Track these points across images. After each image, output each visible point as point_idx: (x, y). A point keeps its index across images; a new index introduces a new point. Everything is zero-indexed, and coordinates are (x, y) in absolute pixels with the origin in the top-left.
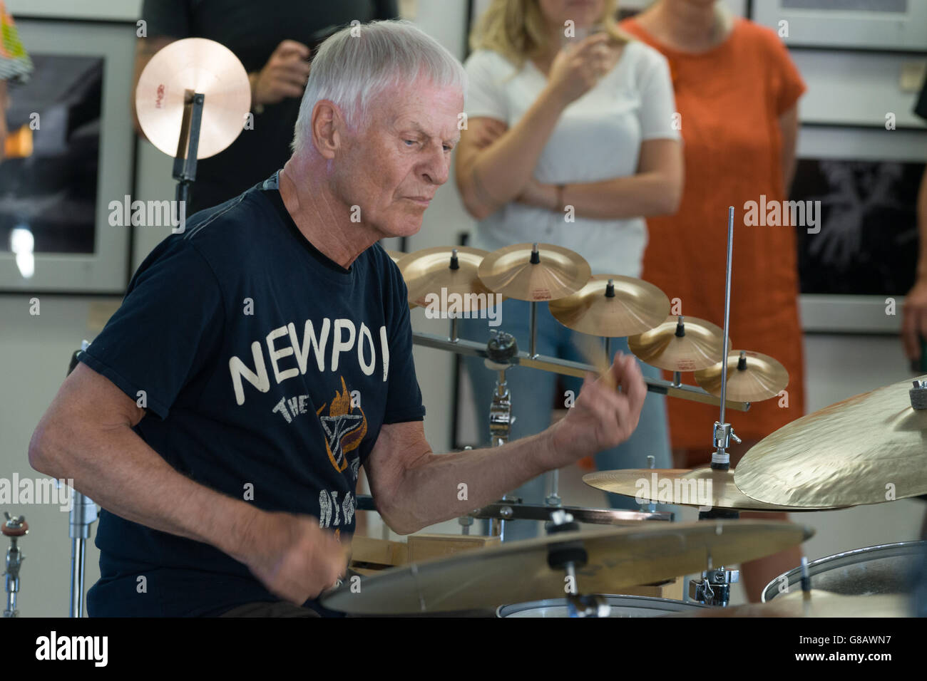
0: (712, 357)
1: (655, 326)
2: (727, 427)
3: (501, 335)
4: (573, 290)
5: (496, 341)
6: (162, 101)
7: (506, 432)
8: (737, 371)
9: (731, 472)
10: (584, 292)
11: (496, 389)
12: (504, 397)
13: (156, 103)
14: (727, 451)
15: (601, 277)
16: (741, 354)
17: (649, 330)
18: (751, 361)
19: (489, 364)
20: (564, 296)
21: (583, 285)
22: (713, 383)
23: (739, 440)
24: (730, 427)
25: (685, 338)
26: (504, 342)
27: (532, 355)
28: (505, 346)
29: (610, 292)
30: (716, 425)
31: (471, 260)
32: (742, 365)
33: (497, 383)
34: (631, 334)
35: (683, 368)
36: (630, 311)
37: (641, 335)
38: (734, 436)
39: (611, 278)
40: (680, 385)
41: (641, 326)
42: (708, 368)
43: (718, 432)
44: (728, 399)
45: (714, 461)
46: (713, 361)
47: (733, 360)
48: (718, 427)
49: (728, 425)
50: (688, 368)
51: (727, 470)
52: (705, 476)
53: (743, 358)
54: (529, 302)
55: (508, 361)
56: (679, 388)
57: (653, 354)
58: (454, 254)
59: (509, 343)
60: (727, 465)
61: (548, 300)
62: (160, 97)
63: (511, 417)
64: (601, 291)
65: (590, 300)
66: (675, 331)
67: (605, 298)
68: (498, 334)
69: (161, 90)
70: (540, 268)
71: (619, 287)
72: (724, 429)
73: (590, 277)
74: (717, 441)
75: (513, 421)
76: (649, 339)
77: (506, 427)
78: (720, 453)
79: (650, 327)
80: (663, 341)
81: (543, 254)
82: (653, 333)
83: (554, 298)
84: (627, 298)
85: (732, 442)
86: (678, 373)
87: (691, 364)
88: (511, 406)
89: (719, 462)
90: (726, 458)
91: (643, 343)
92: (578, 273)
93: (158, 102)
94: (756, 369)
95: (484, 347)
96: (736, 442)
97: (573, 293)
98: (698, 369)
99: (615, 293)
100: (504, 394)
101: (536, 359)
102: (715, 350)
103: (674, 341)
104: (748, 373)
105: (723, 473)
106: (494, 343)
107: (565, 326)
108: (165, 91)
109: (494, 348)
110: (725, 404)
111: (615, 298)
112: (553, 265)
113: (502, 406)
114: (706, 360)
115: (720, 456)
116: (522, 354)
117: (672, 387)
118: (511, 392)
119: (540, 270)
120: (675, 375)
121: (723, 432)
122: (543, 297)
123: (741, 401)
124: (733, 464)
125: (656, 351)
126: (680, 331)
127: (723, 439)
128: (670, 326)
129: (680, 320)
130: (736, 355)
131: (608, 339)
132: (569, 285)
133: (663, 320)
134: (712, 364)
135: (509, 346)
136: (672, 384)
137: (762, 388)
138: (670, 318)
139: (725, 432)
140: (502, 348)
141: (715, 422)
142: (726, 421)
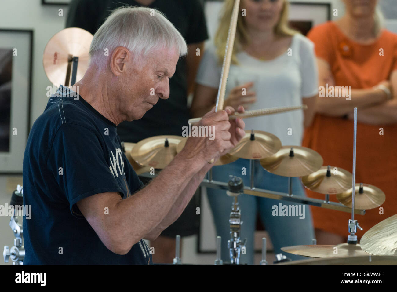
0: (346, 187)
1: (315, 171)
2: (355, 222)
3: (235, 178)
4: (271, 153)
5: (232, 181)
6: (57, 61)
7: (238, 229)
8: (358, 194)
9: (358, 245)
10: (278, 155)
11: (233, 207)
12: (237, 210)
13: (53, 62)
14: (356, 234)
15: (287, 147)
16: (360, 185)
17: (312, 173)
18: (365, 188)
19: (229, 193)
20: (268, 156)
21: (277, 150)
22: (347, 200)
23: (361, 229)
24: (357, 222)
25: (331, 178)
26: (237, 182)
27: (251, 188)
28: (237, 183)
29: (292, 154)
30: (349, 221)
32: (361, 191)
33: (233, 204)
34: (303, 175)
35: (331, 193)
36: (302, 164)
37: (308, 176)
38: (359, 227)
39: (292, 147)
40: (329, 202)
41: (308, 171)
42: (344, 192)
43: (351, 224)
44: (355, 208)
45: (349, 239)
46: (346, 189)
47: (357, 188)
48: (351, 222)
49: (356, 221)
50: (333, 192)
51: (356, 244)
52: (345, 247)
53: (362, 187)
55: (238, 191)
56: (328, 204)
57: (314, 186)
59: (239, 182)
60: (356, 242)
61: (260, 158)
62: (56, 59)
64: (287, 154)
65: (281, 158)
66: (325, 174)
67: (289, 157)
68: (233, 178)
69: (56, 55)
70: (255, 143)
71: (296, 151)
72: (354, 223)
73: (280, 147)
74: (350, 229)
75: (242, 223)
76: (312, 178)
77: (238, 226)
78: (352, 235)
79: (313, 172)
80: (320, 178)
81: (257, 135)
82: (314, 175)
83: (263, 157)
84: (300, 157)
85: (358, 229)
86: (328, 195)
87: (335, 191)
88: (241, 216)
89: (351, 240)
90: (355, 238)
91: (310, 180)
92: (275, 145)
93: (55, 61)
94: (368, 193)
95: (226, 184)
96: (360, 229)
97: (272, 155)
98: (338, 192)
99: (294, 155)
100: (237, 209)
101: (253, 190)
102: (347, 183)
103: (325, 179)
104: (364, 195)
105: (354, 245)
106: (231, 182)
107: (269, 171)
108: (58, 55)
109: (232, 185)
110: (354, 211)
111: (294, 157)
112: (262, 141)
113: (236, 216)
114: (342, 189)
115: (353, 237)
116: (246, 188)
117: (325, 203)
119: (255, 144)
120: (326, 196)
121: (353, 225)
122: (257, 157)
123: (361, 208)
124: (358, 241)
125: (316, 184)
126: (329, 174)
127: (353, 228)
128: (324, 171)
129: (328, 168)
130: (357, 186)
131: (291, 178)
132: (270, 151)
133: (319, 168)
134: (346, 190)
135: (239, 183)
136: (325, 202)
137: (372, 202)
138: (323, 167)
139: (354, 225)
140: (236, 185)
141: (348, 220)
142: (355, 219)
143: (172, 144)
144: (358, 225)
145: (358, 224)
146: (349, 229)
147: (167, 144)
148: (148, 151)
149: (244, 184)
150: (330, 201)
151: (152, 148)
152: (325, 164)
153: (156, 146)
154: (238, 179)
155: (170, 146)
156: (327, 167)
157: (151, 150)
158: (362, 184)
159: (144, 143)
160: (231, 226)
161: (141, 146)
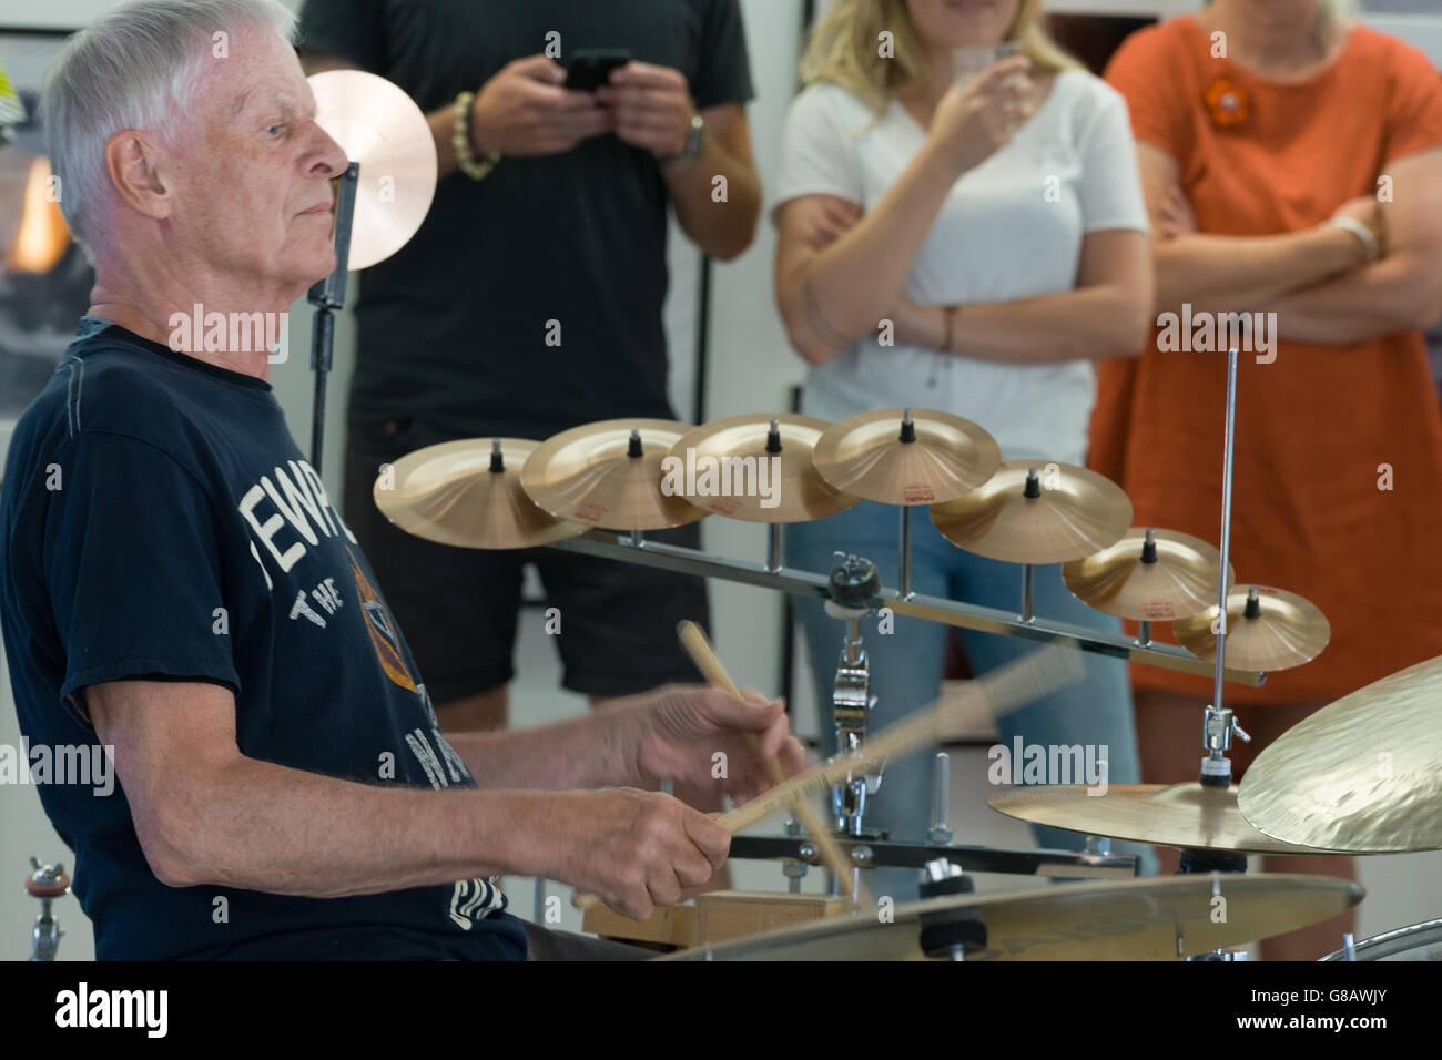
0: (1202, 597)
1: (1107, 546)
2: (1226, 715)
3: (852, 561)
4: (969, 486)
5: (844, 570)
7: (860, 722)
8: (1243, 619)
9: (1233, 789)
10: (990, 489)
12: (857, 663)
14: (1226, 754)
16: (1250, 592)
17: (1096, 551)
18: (1266, 602)
19: (832, 609)
20: (955, 495)
21: (989, 477)
22: (1200, 640)
24: (1231, 715)
25: (1157, 566)
26: (858, 573)
27: (905, 595)
28: (858, 579)
29: (1032, 489)
30: (1207, 712)
31: (801, 436)
32: (1252, 610)
34: (1068, 558)
35: (1154, 616)
36: (1065, 520)
37: (1082, 561)
38: (1239, 730)
40: (1150, 644)
41: (1085, 546)
42: (1197, 614)
43: (1212, 723)
44: (1228, 666)
46: (1205, 604)
47: (1238, 601)
48: (1212, 715)
49: (1229, 711)
50: (1161, 615)
51: (1227, 786)
52: (1190, 797)
53: (1254, 598)
54: (897, 507)
55: (864, 603)
56: (1148, 648)
57: (1103, 592)
58: (774, 426)
59: (865, 574)
60: (1226, 778)
61: (929, 502)
63: (869, 695)
64: (1020, 487)
65: (1000, 502)
66: (1140, 554)
67: (1024, 499)
68: (846, 559)
70: (915, 449)
71: (1047, 480)
72: (1222, 718)
73: (999, 465)
74: (1210, 738)
75: (873, 703)
76: (1095, 567)
77: (861, 714)
78: (1214, 758)
79: (1096, 546)
80: (1121, 569)
81: (921, 426)
82: (1104, 557)
83: (939, 499)
84: (1059, 498)
86: (1145, 623)
87: (1167, 609)
89: (1213, 773)
90: (1225, 767)
91: (1088, 574)
92: (979, 457)
94: (1275, 616)
95: (824, 580)
96: (1241, 739)
97: (970, 491)
98: (1179, 616)
99: (1041, 491)
100: (857, 658)
101: (910, 600)
102: (1206, 584)
103: (1139, 570)
104: (1262, 624)
105: (1219, 791)
106: (841, 574)
107: (958, 545)
109: (842, 583)
110: (1224, 674)
111: (1040, 500)
112: (938, 444)
113: (854, 680)
114: (1192, 603)
115: (1216, 764)
116: (887, 592)
117: (1137, 647)
118: (870, 655)
119: (916, 453)
120: (1141, 625)
121: (1219, 725)
122: (921, 499)
123: (1251, 669)
125: (1109, 588)
126: (1149, 554)
127: (1219, 734)
128: (1132, 545)
129: (1148, 535)
130: (1241, 593)
131: (1029, 567)
132: (963, 478)
133: (1120, 535)
134: (1204, 608)
135: (866, 578)
136: (1137, 642)
137: (1285, 648)
138: (1131, 531)
139: (1222, 723)
140: (854, 582)
141: (1205, 707)
142: (1225, 705)
143: (653, 447)
144: (1235, 725)
145: (1234, 719)
146: (1206, 737)
147: (635, 448)
148: (576, 470)
149: (880, 581)
150: (1154, 640)
151: (589, 460)
152: (1136, 523)
153: (599, 456)
154: (864, 563)
155: (647, 454)
156: (1143, 530)
157: (584, 465)
158: (1256, 588)
159: (564, 444)
160: (837, 713)
161: (554, 452)
